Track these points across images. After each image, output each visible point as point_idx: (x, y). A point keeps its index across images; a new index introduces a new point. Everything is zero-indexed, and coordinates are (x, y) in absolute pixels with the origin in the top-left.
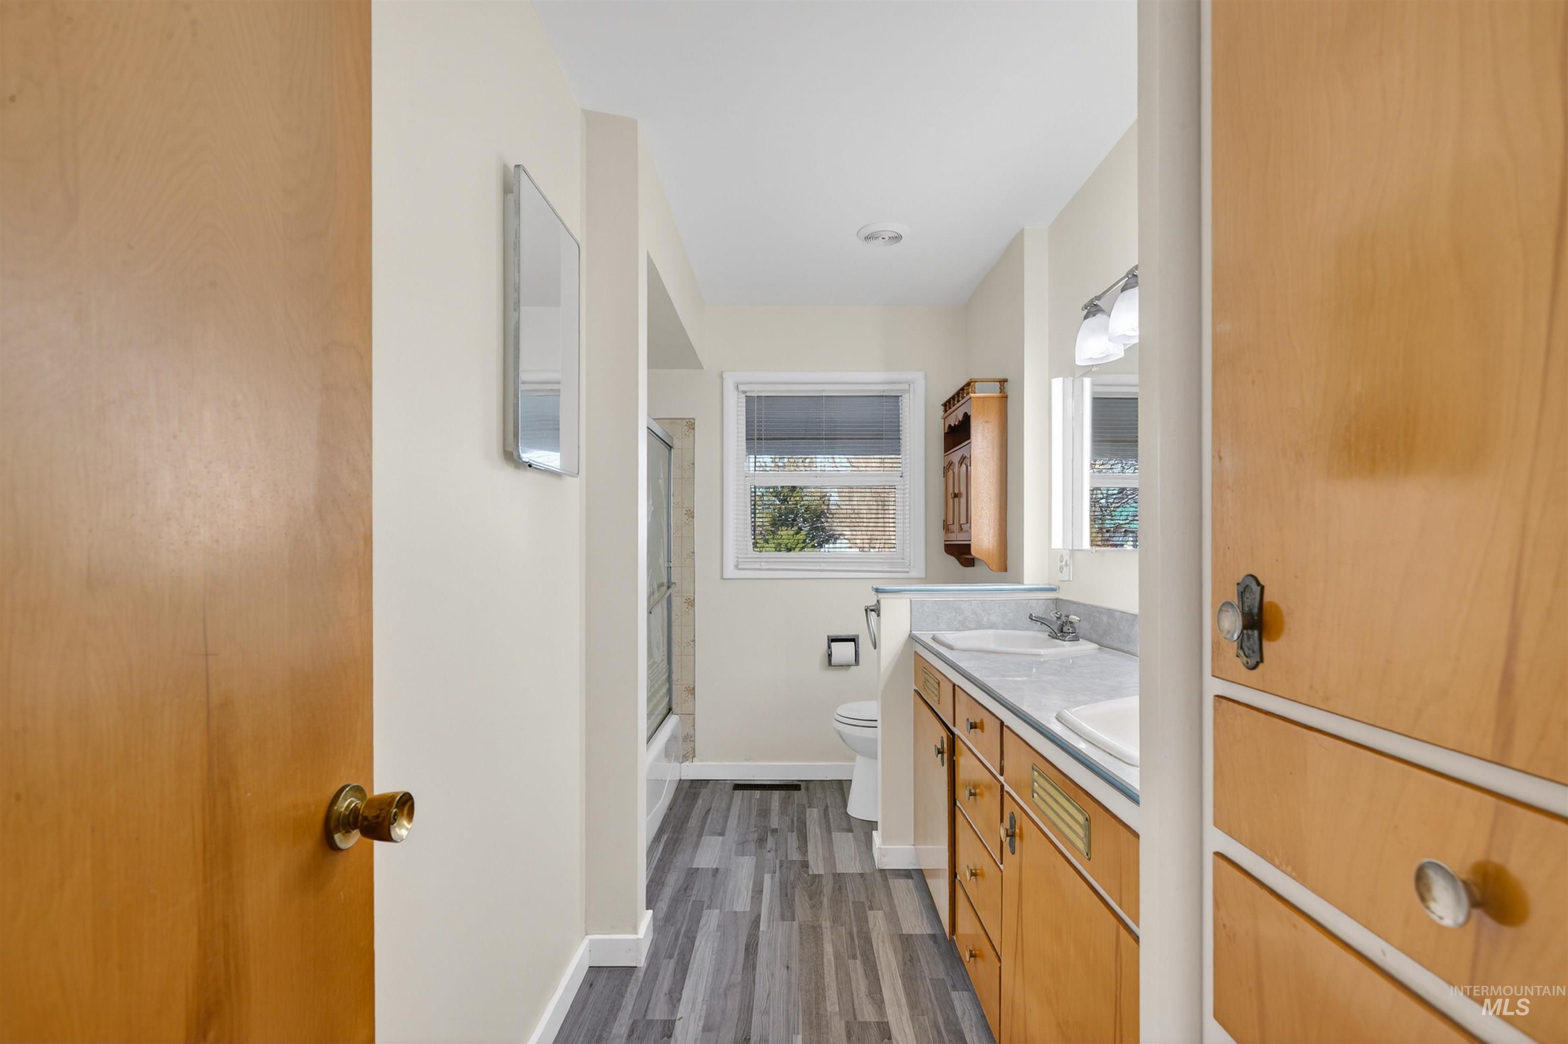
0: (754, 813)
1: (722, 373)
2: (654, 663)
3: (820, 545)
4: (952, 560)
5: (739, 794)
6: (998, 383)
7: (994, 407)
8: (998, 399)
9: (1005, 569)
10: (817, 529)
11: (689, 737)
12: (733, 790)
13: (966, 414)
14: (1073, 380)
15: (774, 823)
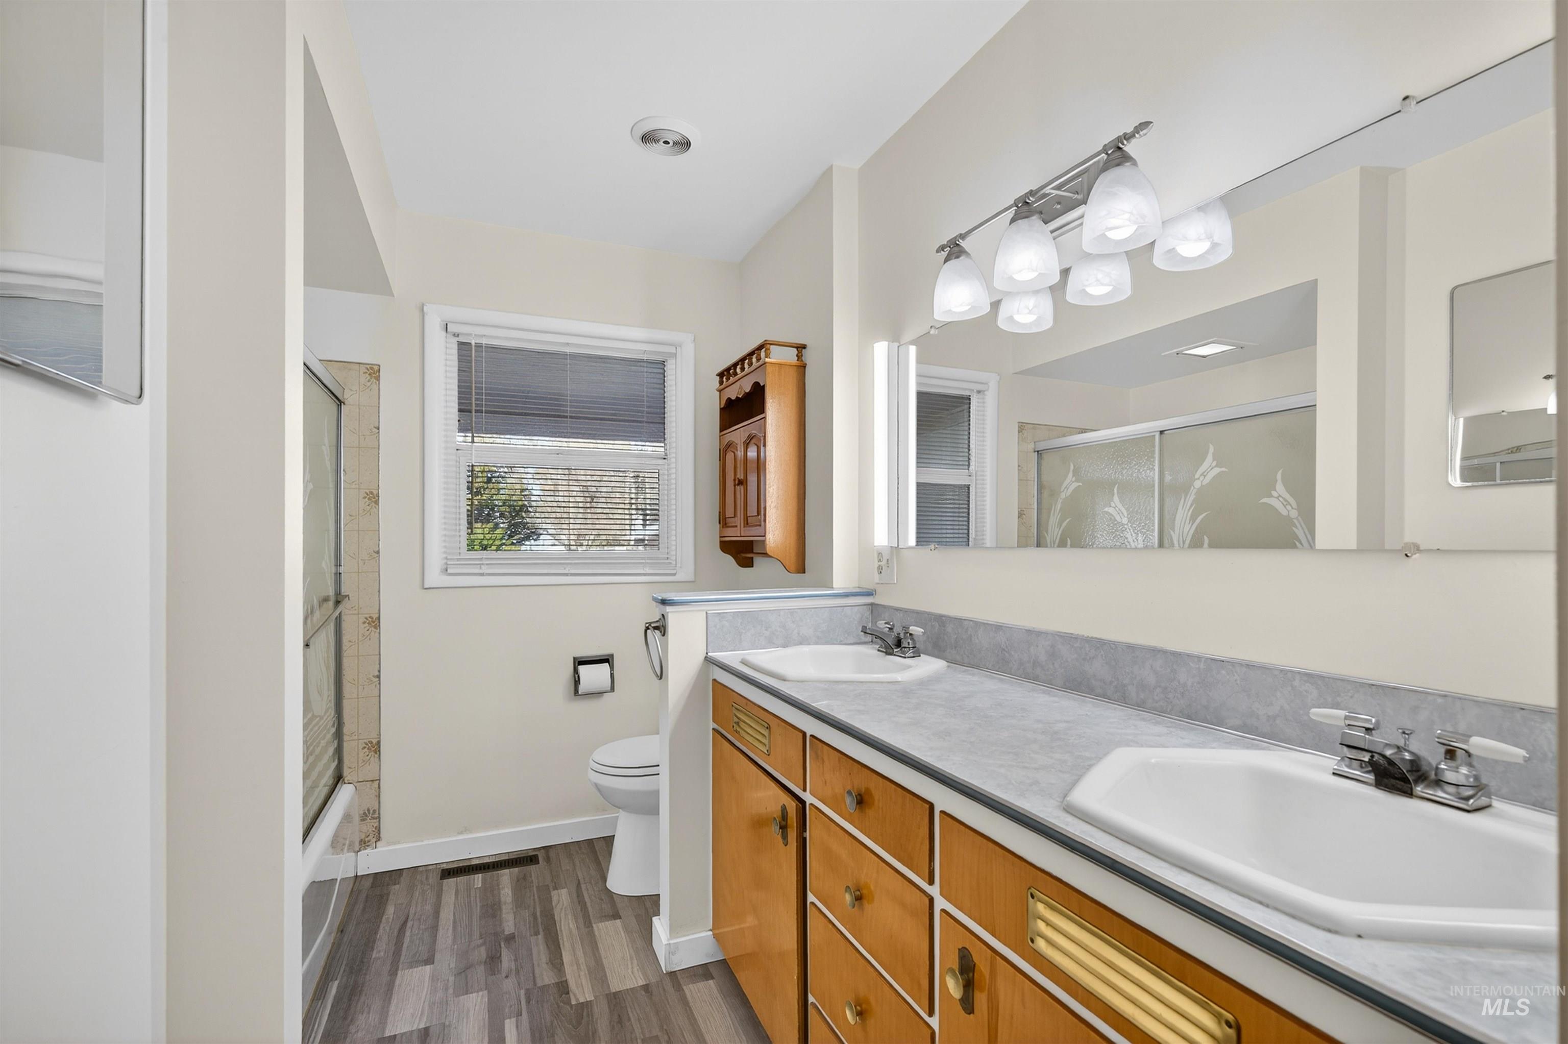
0: (477, 911)
1: (423, 305)
2: (314, 717)
3: (520, 542)
4: (729, 559)
5: (451, 882)
6: (795, 349)
7: (791, 378)
8: (796, 367)
9: (802, 569)
10: (516, 525)
11: (371, 811)
12: (441, 879)
13: (756, 385)
14: (898, 347)
15: (509, 927)
